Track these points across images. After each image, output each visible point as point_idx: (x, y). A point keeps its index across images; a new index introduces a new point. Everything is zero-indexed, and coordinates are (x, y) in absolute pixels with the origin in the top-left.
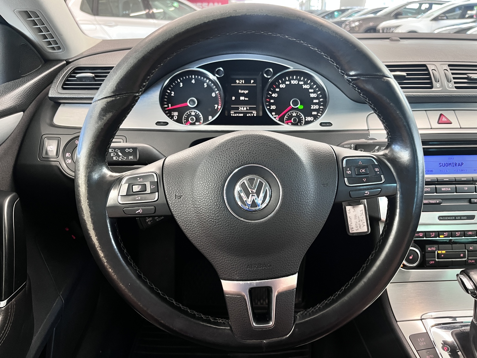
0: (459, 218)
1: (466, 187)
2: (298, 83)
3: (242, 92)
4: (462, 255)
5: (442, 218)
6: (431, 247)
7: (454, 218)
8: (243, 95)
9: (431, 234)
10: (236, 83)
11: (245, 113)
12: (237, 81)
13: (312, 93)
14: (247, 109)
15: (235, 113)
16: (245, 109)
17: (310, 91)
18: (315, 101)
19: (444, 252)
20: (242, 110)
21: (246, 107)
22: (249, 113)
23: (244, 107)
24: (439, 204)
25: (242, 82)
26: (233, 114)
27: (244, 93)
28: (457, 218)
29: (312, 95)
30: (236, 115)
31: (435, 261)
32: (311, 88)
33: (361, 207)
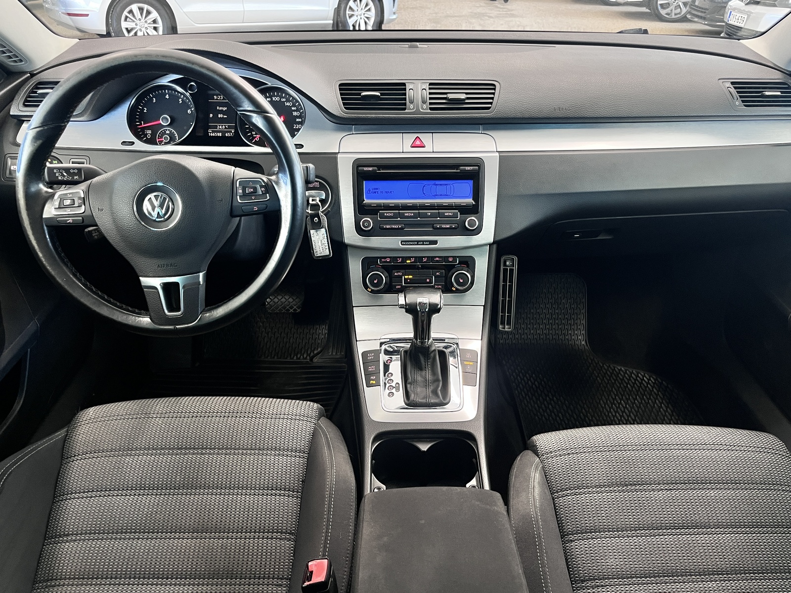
0: (422, 243)
1: (429, 212)
2: (280, 99)
3: (221, 108)
4: (428, 280)
5: (404, 243)
6: (397, 272)
7: (416, 243)
8: (221, 112)
9: (398, 259)
10: (214, 98)
11: (223, 132)
12: (215, 97)
13: (294, 111)
14: (226, 128)
15: (213, 132)
16: (224, 127)
17: (293, 108)
18: (297, 120)
19: (411, 277)
20: (220, 129)
21: (225, 126)
22: (228, 132)
23: (222, 126)
24: (402, 229)
25: (221, 98)
26: (210, 133)
27: (222, 110)
28: (419, 243)
29: (295, 114)
30: (214, 135)
31: (401, 285)
32: (294, 105)
33: (323, 230)
